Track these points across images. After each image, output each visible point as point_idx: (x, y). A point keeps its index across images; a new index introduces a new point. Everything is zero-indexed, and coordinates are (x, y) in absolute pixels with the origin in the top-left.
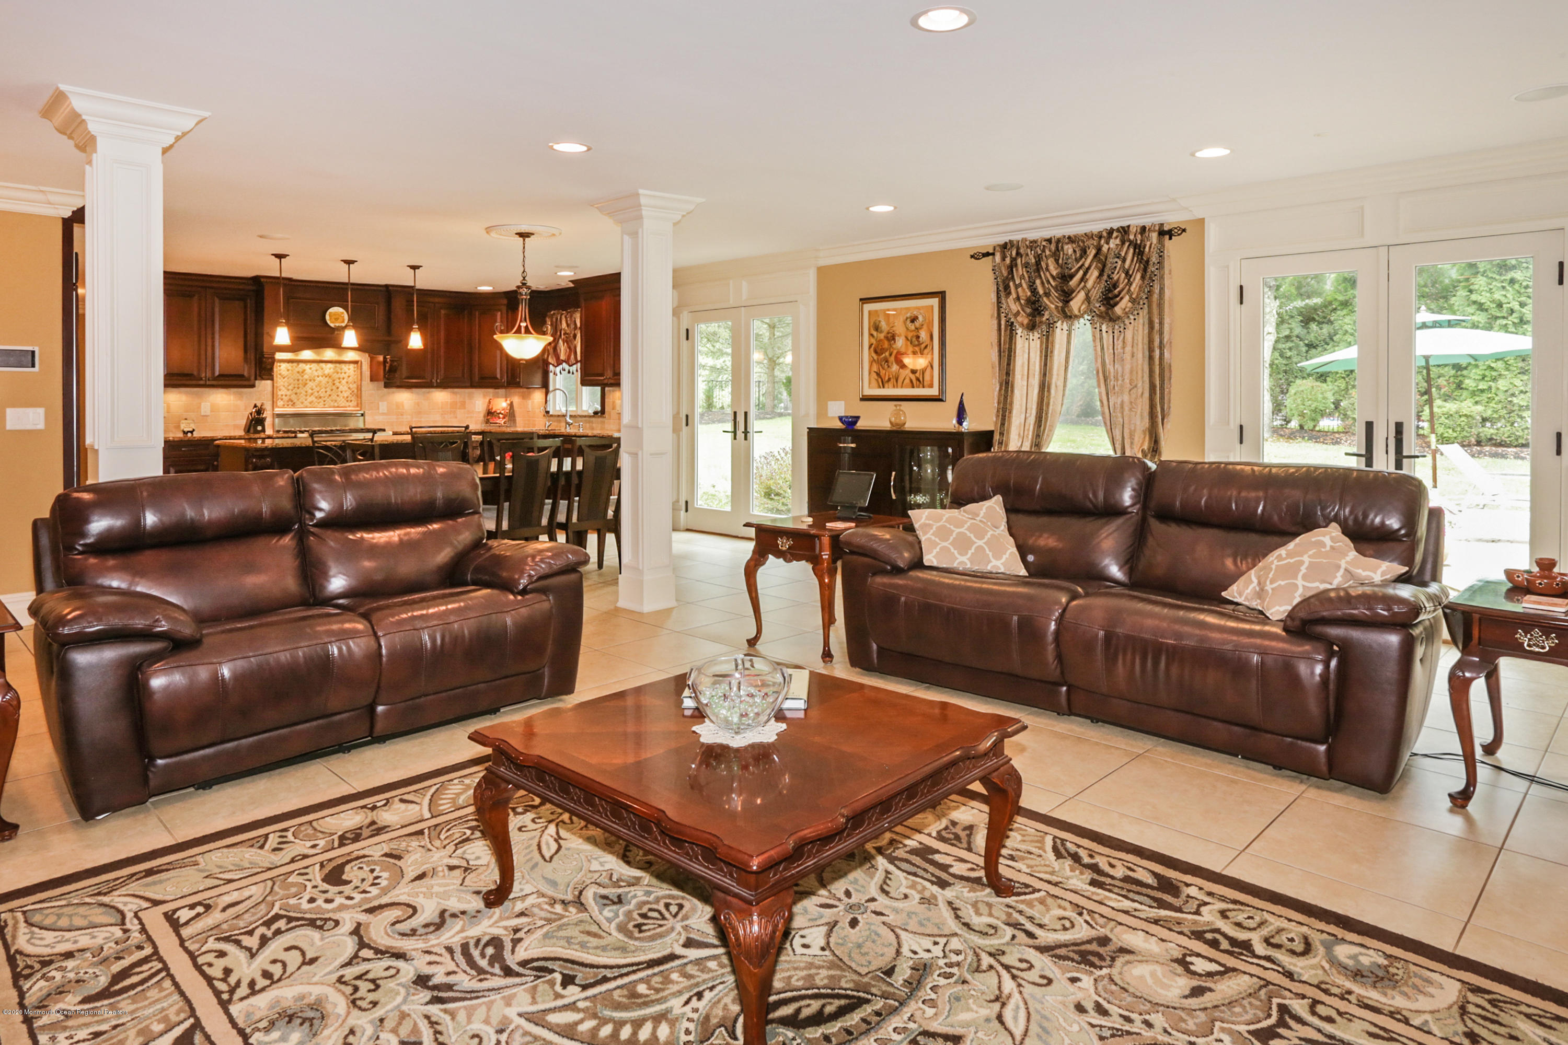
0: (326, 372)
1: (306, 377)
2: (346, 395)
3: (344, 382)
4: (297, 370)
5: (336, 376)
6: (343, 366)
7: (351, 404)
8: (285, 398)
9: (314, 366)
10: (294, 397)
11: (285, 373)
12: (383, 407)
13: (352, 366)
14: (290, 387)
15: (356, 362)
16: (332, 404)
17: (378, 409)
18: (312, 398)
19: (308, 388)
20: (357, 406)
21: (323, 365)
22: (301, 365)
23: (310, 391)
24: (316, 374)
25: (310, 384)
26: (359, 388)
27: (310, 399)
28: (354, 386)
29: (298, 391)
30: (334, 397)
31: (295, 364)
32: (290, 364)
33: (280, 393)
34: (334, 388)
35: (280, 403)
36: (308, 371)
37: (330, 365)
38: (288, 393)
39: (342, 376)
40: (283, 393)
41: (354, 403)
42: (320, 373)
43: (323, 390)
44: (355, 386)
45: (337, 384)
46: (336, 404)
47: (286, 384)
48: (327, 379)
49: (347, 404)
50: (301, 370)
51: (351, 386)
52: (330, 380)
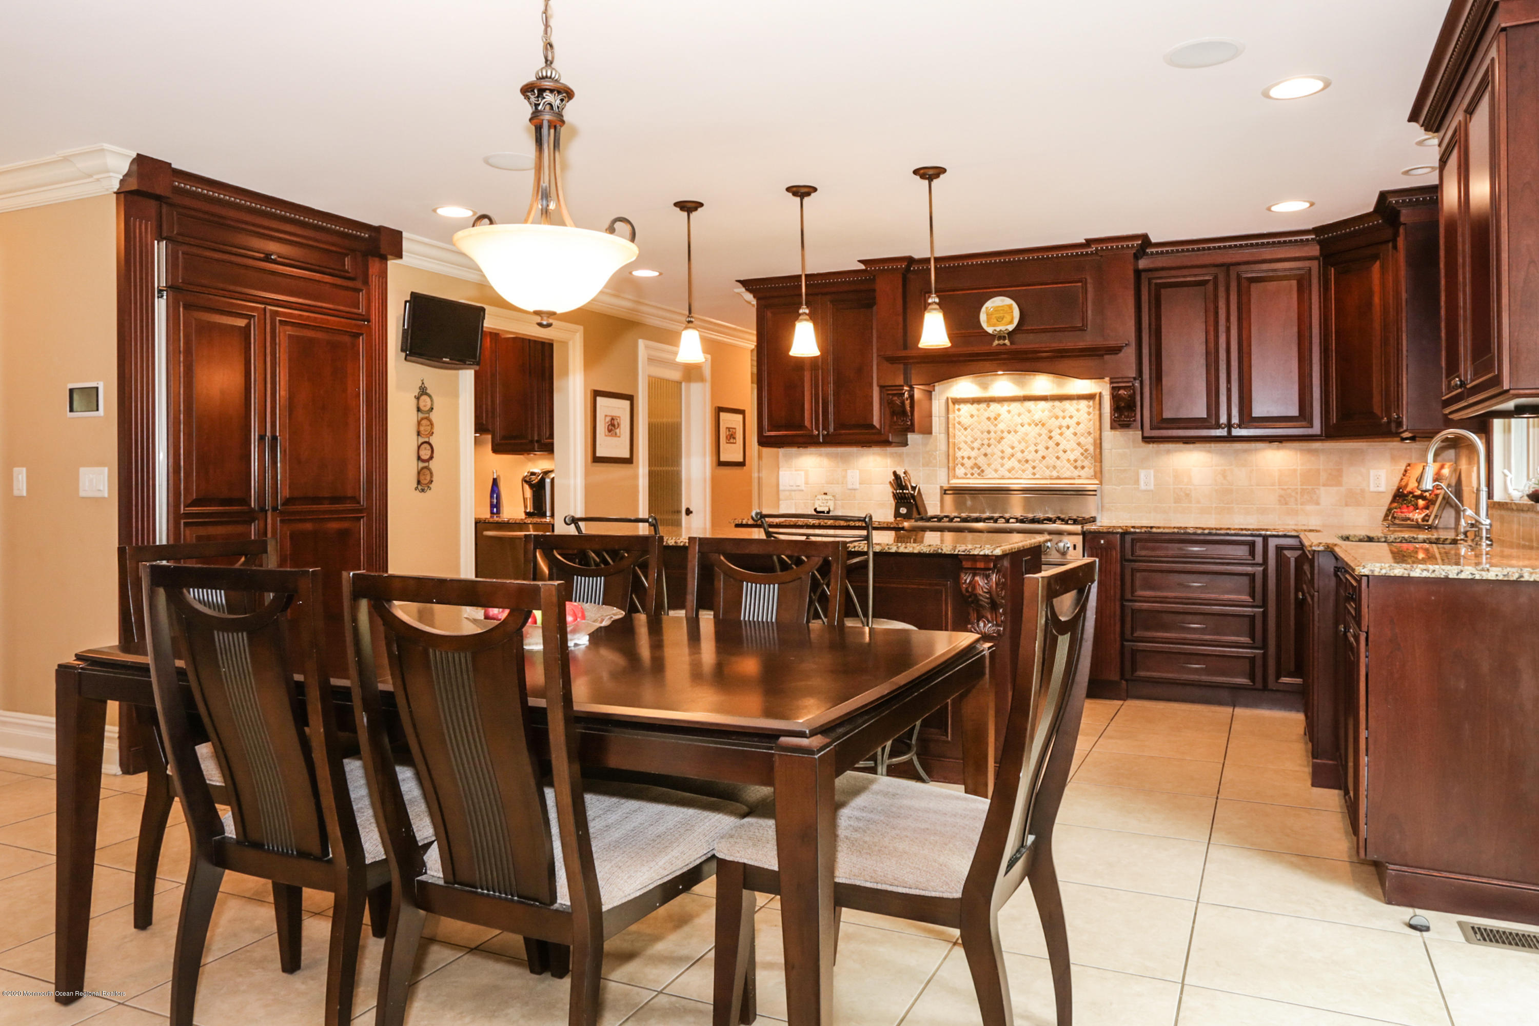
0: (1037, 417)
1: (1001, 426)
2: (1072, 457)
3: (1068, 433)
4: (987, 414)
5: (1053, 423)
6: (1066, 404)
7: (1083, 473)
8: (968, 463)
9: (1015, 406)
10: (981, 461)
11: (966, 421)
12: (1147, 478)
13: (1083, 404)
14: (976, 445)
15: (1090, 397)
16: (1048, 473)
17: (1137, 482)
18: (1013, 463)
19: (1005, 446)
20: (1095, 477)
21: (1030, 405)
22: (994, 407)
23: (1009, 451)
24: (1019, 420)
25: (1010, 439)
26: (1099, 444)
27: (1009, 464)
28: (1088, 442)
29: (989, 451)
30: (1051, 460)
31: (983, 406)
32: (975, 406)
33: (959, 454)
34: (1051, 444)
35: (960, 471)
36: (1005, 415)
37: (1042, 404)
38: (973, 454)
39: (1064, 423)
40: (966, 454)
41: (1089, 471)
42: (1026, 418)
43: (1032, 448)
44: (1090, 440)
45: (1057, 438)
46: (1055, 474)
47: (969, 439)
48: (1037, 429)
49: (1076, 473)
50: (992, 416)
51: (1082, 440)
52: (1044, 431)
